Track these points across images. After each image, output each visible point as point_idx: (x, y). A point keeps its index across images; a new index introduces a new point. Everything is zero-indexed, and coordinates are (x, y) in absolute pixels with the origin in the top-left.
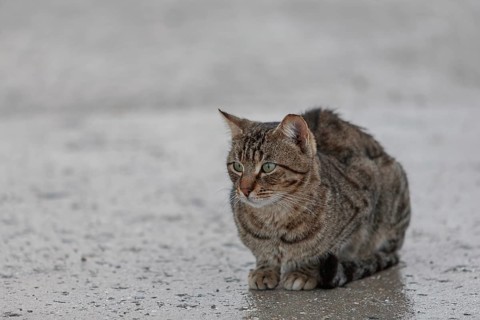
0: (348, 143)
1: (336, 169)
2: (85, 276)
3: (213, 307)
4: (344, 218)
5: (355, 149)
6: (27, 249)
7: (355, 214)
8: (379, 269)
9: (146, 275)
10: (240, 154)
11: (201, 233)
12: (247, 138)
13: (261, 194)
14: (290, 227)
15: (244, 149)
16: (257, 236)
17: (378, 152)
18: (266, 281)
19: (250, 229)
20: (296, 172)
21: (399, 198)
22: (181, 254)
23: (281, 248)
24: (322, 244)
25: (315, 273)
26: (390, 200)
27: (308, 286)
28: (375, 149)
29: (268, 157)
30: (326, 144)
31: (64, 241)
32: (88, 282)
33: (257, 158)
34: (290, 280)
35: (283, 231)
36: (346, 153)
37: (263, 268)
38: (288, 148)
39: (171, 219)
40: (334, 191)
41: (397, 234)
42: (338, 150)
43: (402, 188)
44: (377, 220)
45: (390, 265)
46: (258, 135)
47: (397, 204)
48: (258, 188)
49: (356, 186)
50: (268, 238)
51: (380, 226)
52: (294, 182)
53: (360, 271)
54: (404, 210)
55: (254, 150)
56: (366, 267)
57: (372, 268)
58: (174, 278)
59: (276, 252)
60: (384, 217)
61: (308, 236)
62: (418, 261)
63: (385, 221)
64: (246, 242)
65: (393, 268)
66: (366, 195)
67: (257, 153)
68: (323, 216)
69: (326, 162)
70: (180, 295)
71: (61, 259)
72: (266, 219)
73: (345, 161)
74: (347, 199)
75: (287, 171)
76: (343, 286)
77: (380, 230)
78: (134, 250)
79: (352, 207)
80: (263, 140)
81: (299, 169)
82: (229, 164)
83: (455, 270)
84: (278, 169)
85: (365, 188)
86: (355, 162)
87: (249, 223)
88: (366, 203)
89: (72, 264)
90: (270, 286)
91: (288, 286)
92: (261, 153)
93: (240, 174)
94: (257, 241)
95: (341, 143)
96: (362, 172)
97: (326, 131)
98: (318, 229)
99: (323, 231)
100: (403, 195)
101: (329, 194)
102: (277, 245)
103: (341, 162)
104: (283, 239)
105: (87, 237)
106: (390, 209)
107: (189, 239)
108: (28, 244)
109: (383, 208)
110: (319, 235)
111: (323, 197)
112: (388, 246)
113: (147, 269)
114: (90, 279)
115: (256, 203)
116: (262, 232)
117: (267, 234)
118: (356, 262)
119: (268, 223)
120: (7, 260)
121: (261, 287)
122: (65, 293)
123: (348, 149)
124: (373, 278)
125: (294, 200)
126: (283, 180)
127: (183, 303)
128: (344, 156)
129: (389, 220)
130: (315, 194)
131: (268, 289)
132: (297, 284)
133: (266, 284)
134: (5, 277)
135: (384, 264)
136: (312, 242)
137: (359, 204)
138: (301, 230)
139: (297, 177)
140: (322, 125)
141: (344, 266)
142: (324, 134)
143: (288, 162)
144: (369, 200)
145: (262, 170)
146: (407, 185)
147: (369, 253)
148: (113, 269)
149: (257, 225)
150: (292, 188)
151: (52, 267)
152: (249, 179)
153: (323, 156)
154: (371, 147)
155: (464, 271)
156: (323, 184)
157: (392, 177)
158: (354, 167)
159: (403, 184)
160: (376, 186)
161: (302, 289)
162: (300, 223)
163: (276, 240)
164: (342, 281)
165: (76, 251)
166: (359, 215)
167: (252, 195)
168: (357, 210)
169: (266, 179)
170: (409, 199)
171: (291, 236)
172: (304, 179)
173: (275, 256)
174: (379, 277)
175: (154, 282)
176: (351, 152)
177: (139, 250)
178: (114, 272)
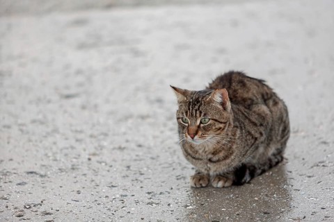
0: (250, 95)
1: (243, 114)
2: (90, 176)
3: (169, 205)
4: (248, 145)
5: (254, 98)
6: (55, 149)
7: (255, 142)
8: (271, 167)
9: (128, 173)
10: (187, 112)
11: (162, 132)
12: (190, 102)
13: (201, 137)
14: (214, 153)
15: (189, 109)
16: (194, 158)
17: (269, 96)
18: (201, 182)
19: (190, 154)
20: (221, 123)
21: (282, 125)
22: (150, 153)
23: (209, 165)
24: (234, 162)
25: (231, 177)
26: (277, 127)
27: (227, 184)
28: (267, 94)
29: (205, 115)
30: (236, 97)
31: (77, 140)
32: (93, 181)
33: (198, 115)
34: (216, 181)
35: (210, 156)
36: (249, 102)
37: (199, 173)
38: (217, 108)
39: (143, 117)
40: (241, 129)
41: (282, 145)
42: (244, 100)
43: (284, 118)
44: (269, 140)
45: (277, 163)
46: (197, 101)
47: (281, 129)
48: (200, 133)
49: (255, 124)
50: (201, 159)
51: (272, 143)
52: (220, 128)
53: (259, 171)
54: (285, 131)
55: (196, 111)
56: (262, 168)
57: (266, 168)
58: (145, 176)
59: (206, 167)
60: (274, 137)
61: (226, 158)
62: (295, 157)
63: (274, 139)
64: (188, 159)
65: (280, 164)
66: (262, 129)
67: (198, 112)
68: (234, 147)
69: (236, 110)
70: (149, 193)
71: (75, 158)
72: (200, 149)
73: (249, 107)
74: (250, 133)
75: (216, 123)
76: (249, 183)
77: (271, 145)
78: (121, 149)
79: (253, 137)
80: (201, 104)
81: (223, 121)
82: (178, 118)
83: (317, 165)
84: (211, 122)
85: (261, 125)
86: (255, 108)
87: (189, 150)
88: (261, 134)
89: (82, 163)
90: (204, 185)
91: (215, 186)
92: (201, 112)
93: (187, 125)
94: (194, 160)
95: (246, 95)
96: (259, 114)
97: (237, 88)
98: (231, 154)
99: (234, 154)
100: (285, 122)
101: (238, 132)
102: (207, 163)
103: (246, 108)
104: (210, 160)
105: (91, 136)
106: (277, 132)
107: (154, 137)
108: (55, 143)
109: (273, 132)
110: (232, 157)
111: (234, 135)
112: (275, 152)
113: (129, 167)
114: (94, 178)
115: (198, 142)
116: (197, 156)
117: (200, 157)
118: (256, 166)
119: (201, 151)
120: (42, 160)
121: (198, 186)
122: (79, 192)
123: (250, 99)
124: (267, 174)
125: (218, 138)
126: (214, 128)
127: (150, 201)
128: (248, 104)
129: (276, 139)
130: (230, 134)
131: (202, 187)
132: (220, 184)
133: (201, 184)
134: (42, 176)
135: (274, 163)
136: (228, 161)
137: (257, 135)
138: (221, 155)
139: (222, 126)
140: (234, 84)
141: (249, 170)
142: (235, 91)
143: (217, 117)
144: (263, 132)
145: (201, 123)
146: (287, 115)
147: (264, 158)
148: (107, 168)
149: (194, 152)
150: (219, 132)
151: (70, 166)
152: (193, 128)
153: (234, 106)
154: (264, 92)
155: (323, 166)
156: (234, 127)
157: (278, 113)
158: (254, 112)
159: (285, 115)
160: (268, 123)
161: (224, 187)
162: (220, 151)
163: (206, 161)
164: (248, 180)
165: (85, 150)
166: (257, 142)
167: (196, 137)
168: (256, 139)
169: (204, 127)
170: (289, 122)
171: (215, 158)
172: (225, 127)
173: (206, 169)
174: (271, 173)
175: (133, 180)
176: (253, 100)
177: (124, 148)
178: (108, 171)
